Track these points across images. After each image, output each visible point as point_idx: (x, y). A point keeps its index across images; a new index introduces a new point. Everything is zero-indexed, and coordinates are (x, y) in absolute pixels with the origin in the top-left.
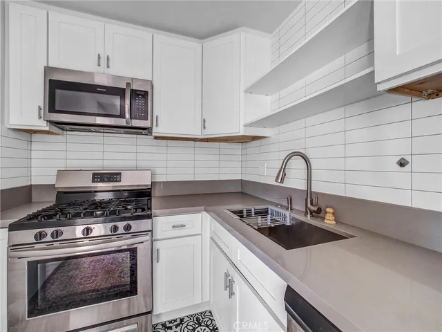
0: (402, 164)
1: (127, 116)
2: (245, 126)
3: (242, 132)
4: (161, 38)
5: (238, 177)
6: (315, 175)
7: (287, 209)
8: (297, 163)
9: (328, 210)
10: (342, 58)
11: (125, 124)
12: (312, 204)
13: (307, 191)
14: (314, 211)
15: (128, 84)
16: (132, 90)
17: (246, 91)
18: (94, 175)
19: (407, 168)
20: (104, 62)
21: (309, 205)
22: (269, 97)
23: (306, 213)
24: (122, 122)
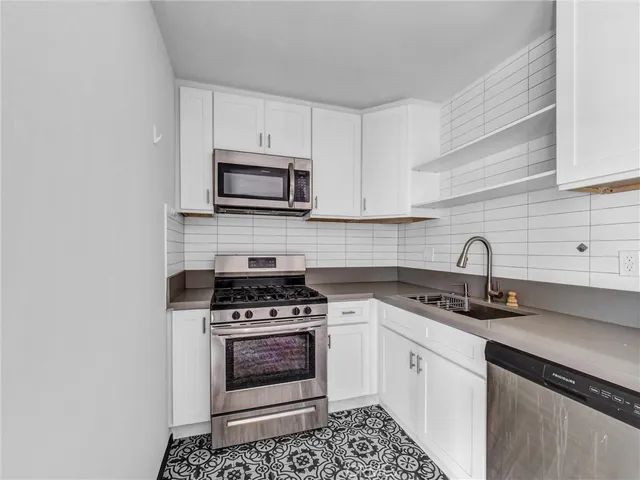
0: (581, 248)
1: (291, 197)
2: (413, 207)
3: (409, 213)
4: (320, 111)
5: (394, 264)
6: (496, 260)
7: (464, 296)
8: (478, 247)
9: (510, 293)
10: (525, 145)
11: (288, 207)
12: (492, 289)
13: (487, 277)
14: (496, 296)
15: (291, 165)
16: (296, 172)
17: (414, 169)
18: (250, 260)
19: (586, 253)
20: (265, 141)
21: (489, 290)
22: (438, 174)
23: (486, 299)
24: (284, 205)
